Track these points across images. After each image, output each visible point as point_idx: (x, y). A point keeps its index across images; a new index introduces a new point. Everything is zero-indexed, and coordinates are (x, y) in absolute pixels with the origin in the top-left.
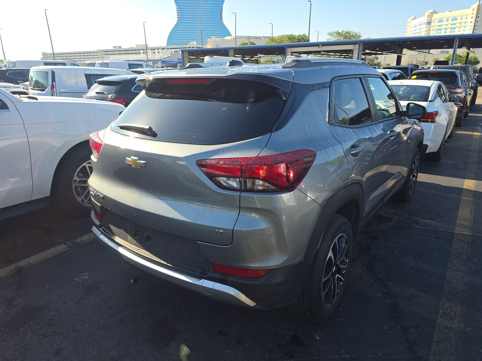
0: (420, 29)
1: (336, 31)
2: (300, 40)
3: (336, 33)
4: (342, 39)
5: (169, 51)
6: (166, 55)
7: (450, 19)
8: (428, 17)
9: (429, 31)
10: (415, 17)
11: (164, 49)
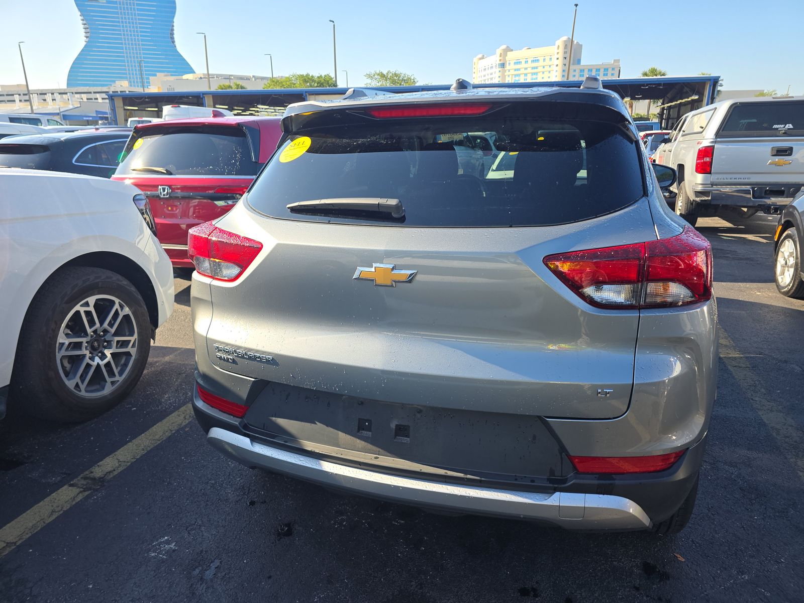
0: (491, 74)
1: (378, 72)
2: (322, 84)
3: (378, 74)
4: (388, 84)
5: (75, 97)
6: (69, 104)
7: (530, 61)
8: (500, 56)
9: (504, 76)
10: (483, 56)
11: (66, 93)
